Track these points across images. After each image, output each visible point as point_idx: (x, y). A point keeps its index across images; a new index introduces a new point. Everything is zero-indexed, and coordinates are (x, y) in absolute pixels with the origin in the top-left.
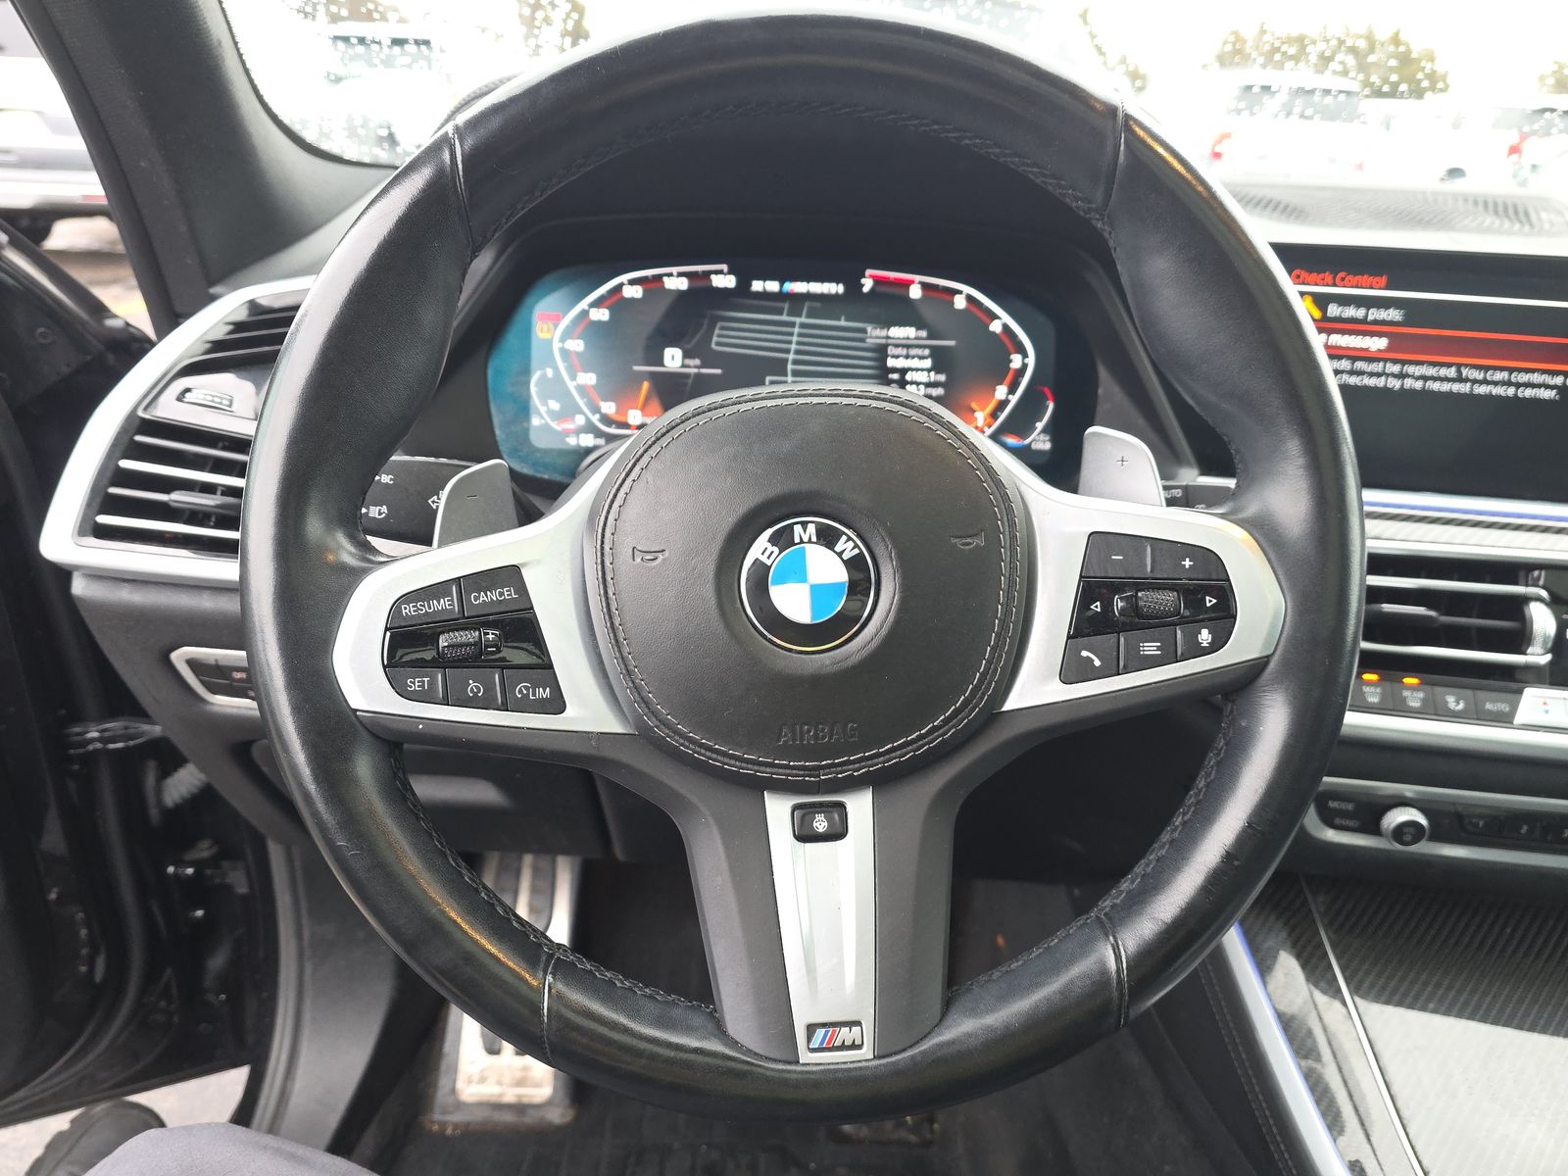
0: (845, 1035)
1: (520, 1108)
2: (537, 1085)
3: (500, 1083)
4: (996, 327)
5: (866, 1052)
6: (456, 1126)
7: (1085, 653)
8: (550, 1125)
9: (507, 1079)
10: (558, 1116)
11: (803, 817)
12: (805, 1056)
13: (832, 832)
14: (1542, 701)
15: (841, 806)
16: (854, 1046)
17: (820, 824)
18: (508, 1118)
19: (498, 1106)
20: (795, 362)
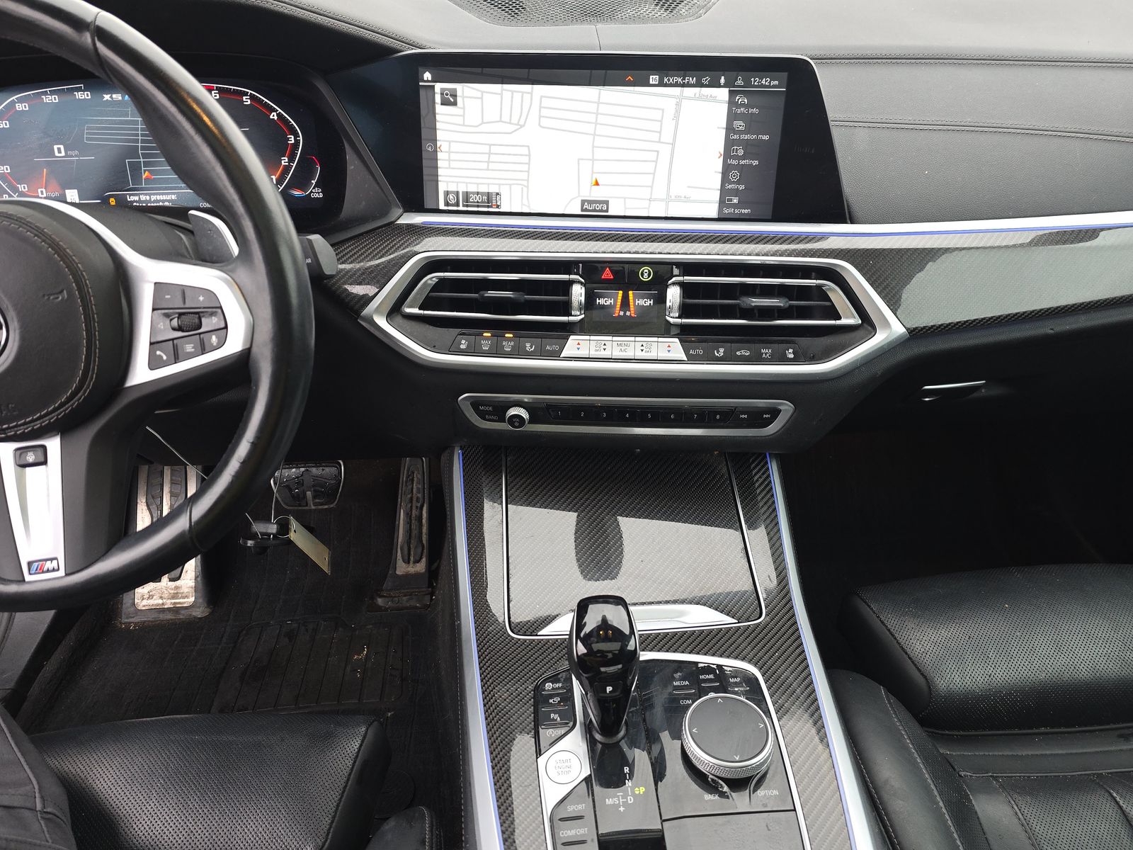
0: (49, 565)
1: (175, 610)
2: (187, 597)
3: (161, 598)
4: (274, 116)
5: (62, 573)
6: (136, 624)
7: (158, 353)
8: (195, 617)
9: (165, 595)
10: (200, 613)
11: (21, 454)
12: (28, 578)
13: (37, 461)
14: (577, 342)
15: (44, 448)
16: (54, 570)
17: (31, 458)
18: (169, 616)
19: (162, 610)
20: (143, 149)
